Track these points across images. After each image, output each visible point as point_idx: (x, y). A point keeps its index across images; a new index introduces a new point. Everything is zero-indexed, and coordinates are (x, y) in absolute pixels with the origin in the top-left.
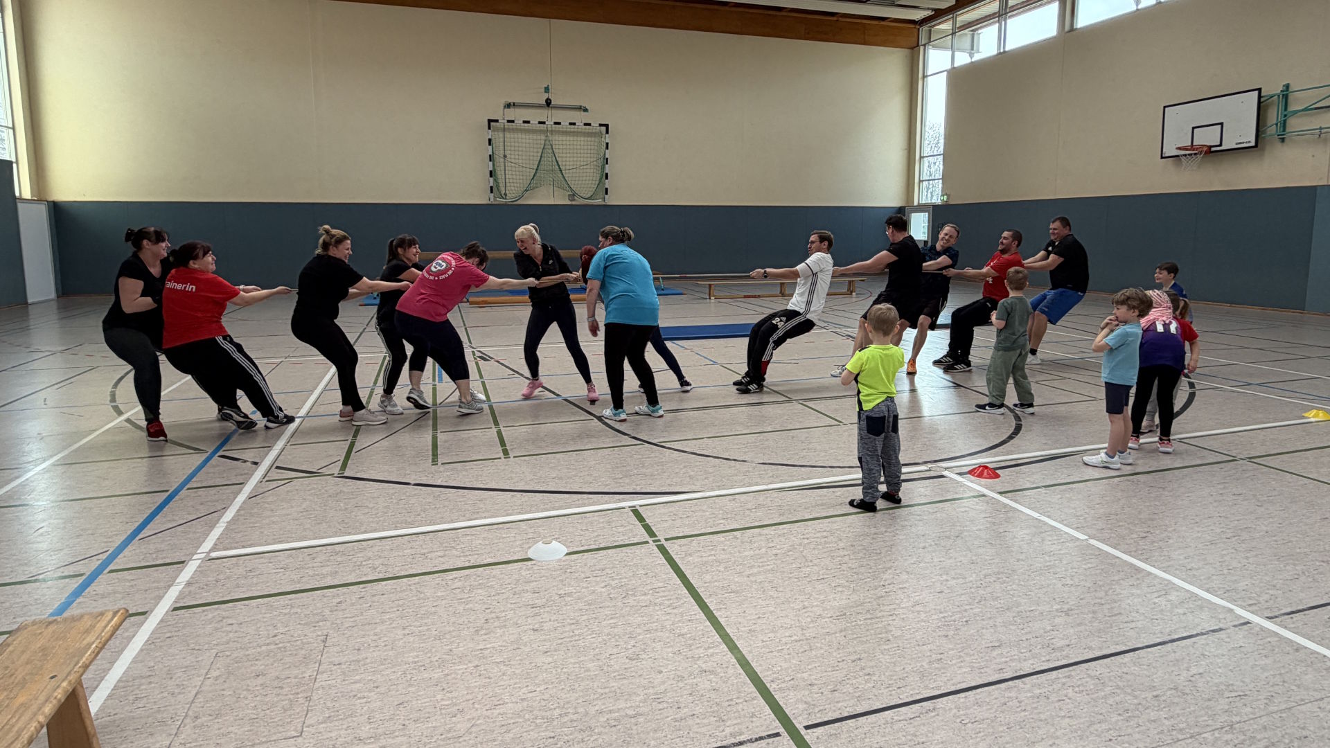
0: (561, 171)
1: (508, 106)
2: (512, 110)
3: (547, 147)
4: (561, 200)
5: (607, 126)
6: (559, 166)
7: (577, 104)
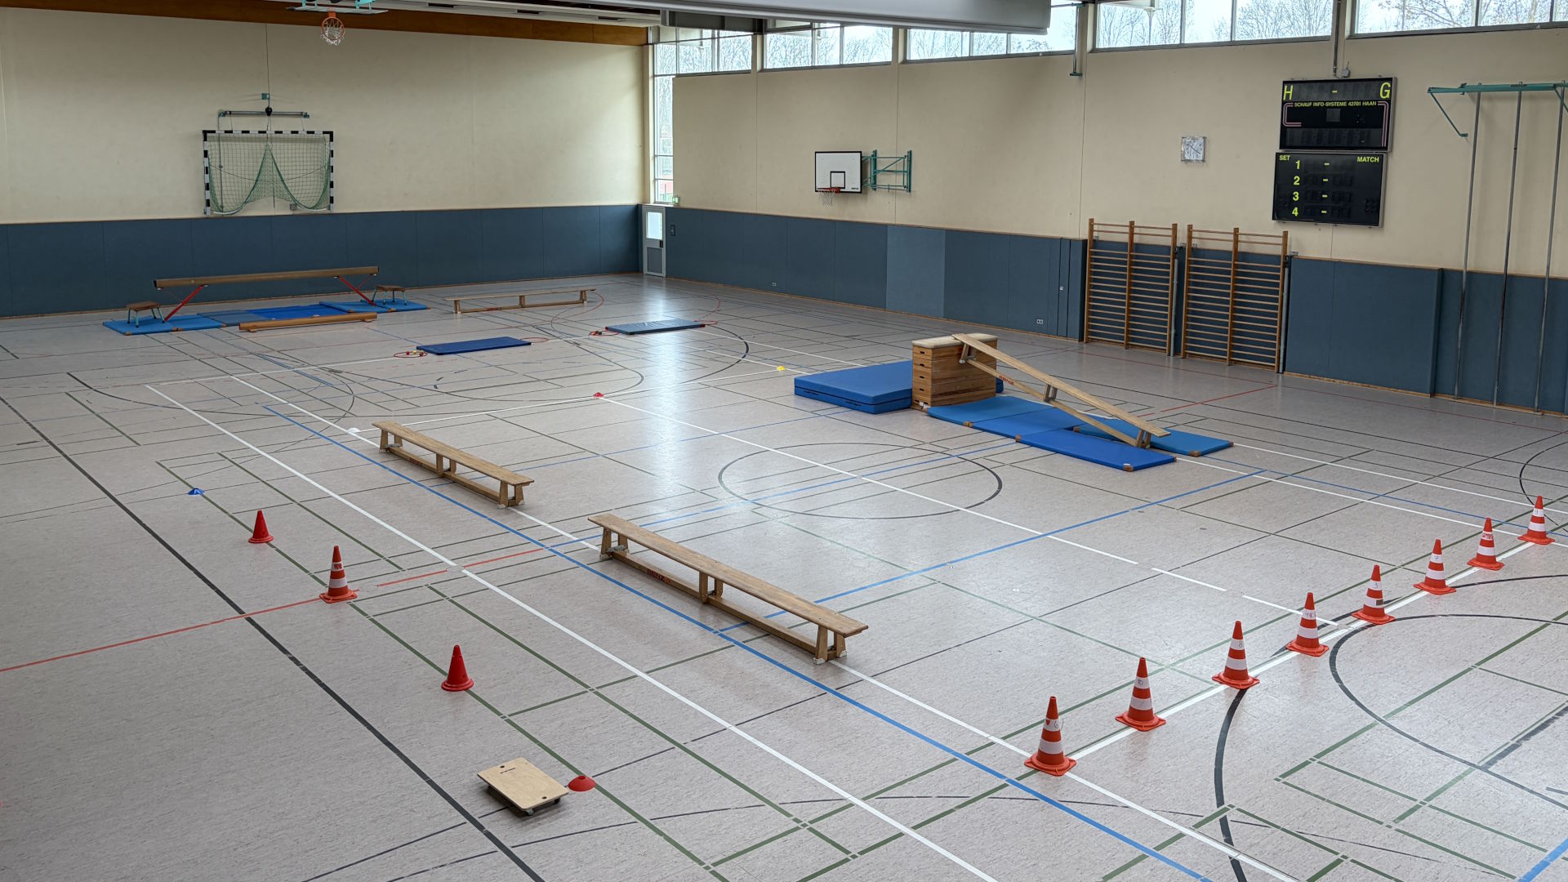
0: (283, 181)
1: (224, 114)
2: (227, 119)
3: (267, 155)
4: (282, 210)
5: (331, 134)
6: (280, 175)
7: (298, 110)
